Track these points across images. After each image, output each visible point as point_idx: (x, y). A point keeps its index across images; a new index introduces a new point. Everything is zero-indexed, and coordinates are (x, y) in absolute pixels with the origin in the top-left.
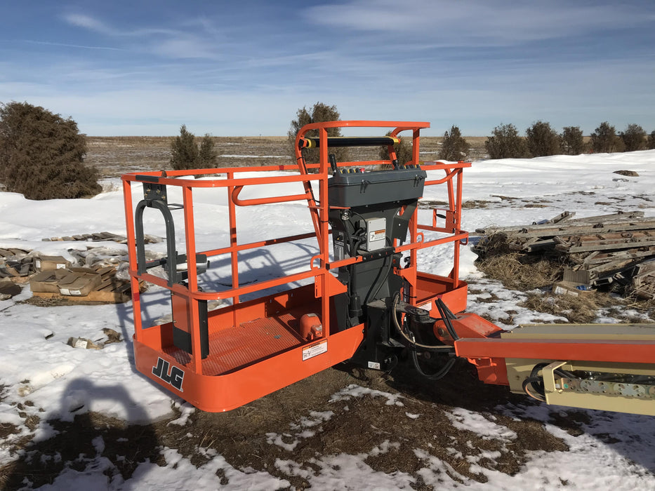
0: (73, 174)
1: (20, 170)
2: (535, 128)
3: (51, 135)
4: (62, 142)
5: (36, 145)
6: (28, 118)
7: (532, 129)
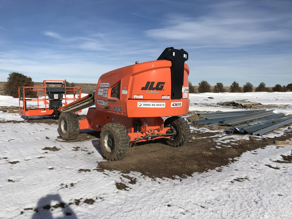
0: (29, 93)
1: (14, 91)
2: (202, 83)
3: (23, 81)
4: (26, 84)
5: (19, 84)
6: (17, 77)
7: (200, 83)
